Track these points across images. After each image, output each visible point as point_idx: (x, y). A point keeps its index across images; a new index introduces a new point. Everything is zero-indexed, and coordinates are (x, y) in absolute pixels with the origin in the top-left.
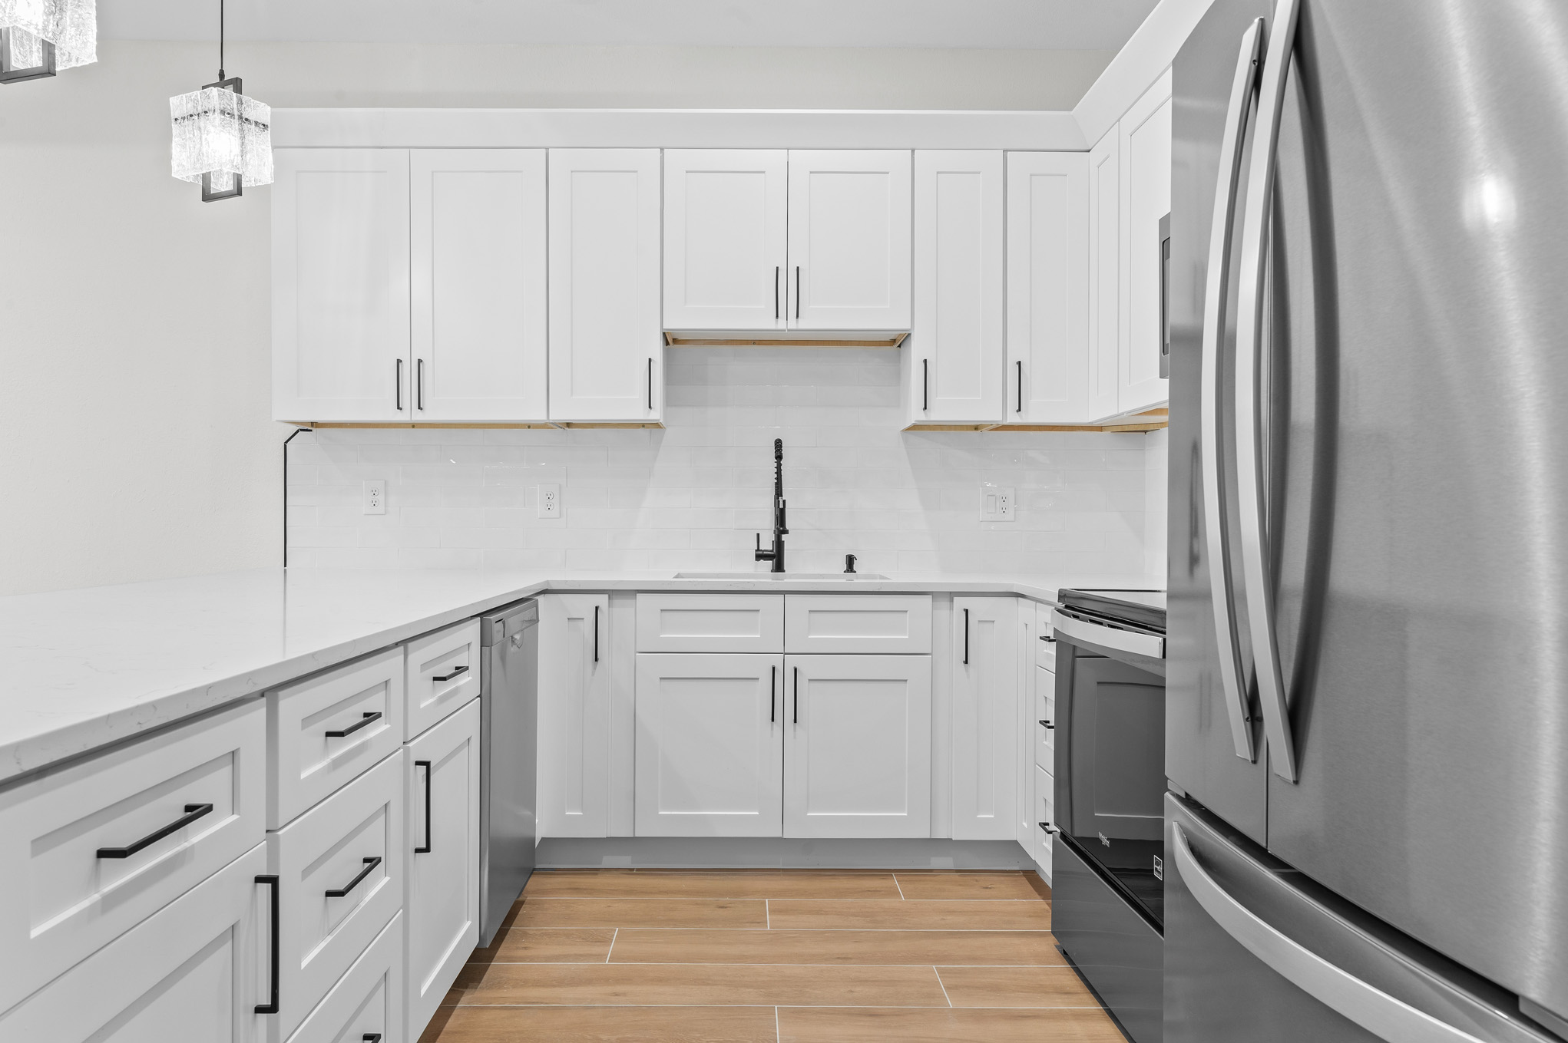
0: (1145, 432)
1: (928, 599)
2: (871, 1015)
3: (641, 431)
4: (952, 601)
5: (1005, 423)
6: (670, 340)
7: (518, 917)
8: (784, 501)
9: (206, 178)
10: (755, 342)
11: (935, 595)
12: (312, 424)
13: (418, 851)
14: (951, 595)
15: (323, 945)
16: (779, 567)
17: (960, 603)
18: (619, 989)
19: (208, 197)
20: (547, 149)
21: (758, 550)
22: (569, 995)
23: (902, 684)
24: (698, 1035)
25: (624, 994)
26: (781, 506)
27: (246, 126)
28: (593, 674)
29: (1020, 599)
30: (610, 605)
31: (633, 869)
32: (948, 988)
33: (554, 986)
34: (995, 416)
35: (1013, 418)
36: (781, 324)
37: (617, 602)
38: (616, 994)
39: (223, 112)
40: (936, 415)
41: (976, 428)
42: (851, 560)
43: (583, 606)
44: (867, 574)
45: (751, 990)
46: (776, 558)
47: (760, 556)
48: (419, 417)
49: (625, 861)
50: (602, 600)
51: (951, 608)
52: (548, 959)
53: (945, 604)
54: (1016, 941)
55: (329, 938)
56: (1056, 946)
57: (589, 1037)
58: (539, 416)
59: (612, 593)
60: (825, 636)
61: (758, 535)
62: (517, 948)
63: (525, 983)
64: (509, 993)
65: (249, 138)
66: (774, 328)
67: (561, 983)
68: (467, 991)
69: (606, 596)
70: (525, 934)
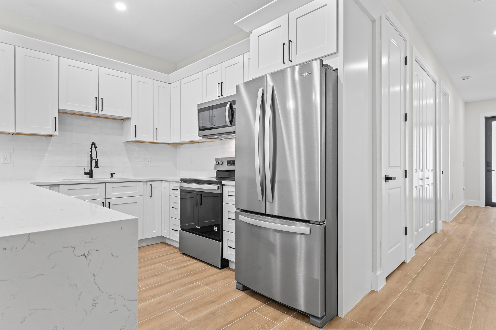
0: (177, 145)
1: (142, 183)
2: (156, 276)
3: (43, 137)
4: (147, 183)
5: (153, 142)
6: (61, 112)
8: (98, 159)
10: (82, 115)
11: (144, 182)
14: (147, 182)
16: (92, 177)
17: (149, 183)
20: (15, 46)
21: (85, 172)
23: (136, 204)
26: (97, 160)
29: (162, 182)
32: (167, 266)
34: (151, 140)
35: (155, 141)
36: (97, 112)
40: (138, 139)
41: (142, 142)
42: (112, 174)
44: (116, 177)
46: (90, 174)
47: (86, 174)
51: (147, 185)
53: (145, 184)
54: (172, 255)
56: (181, 254)
58: (12, 131)
60: (116, 193)
61: (85, 168)
66: (95, 113)
69: (49, 187)
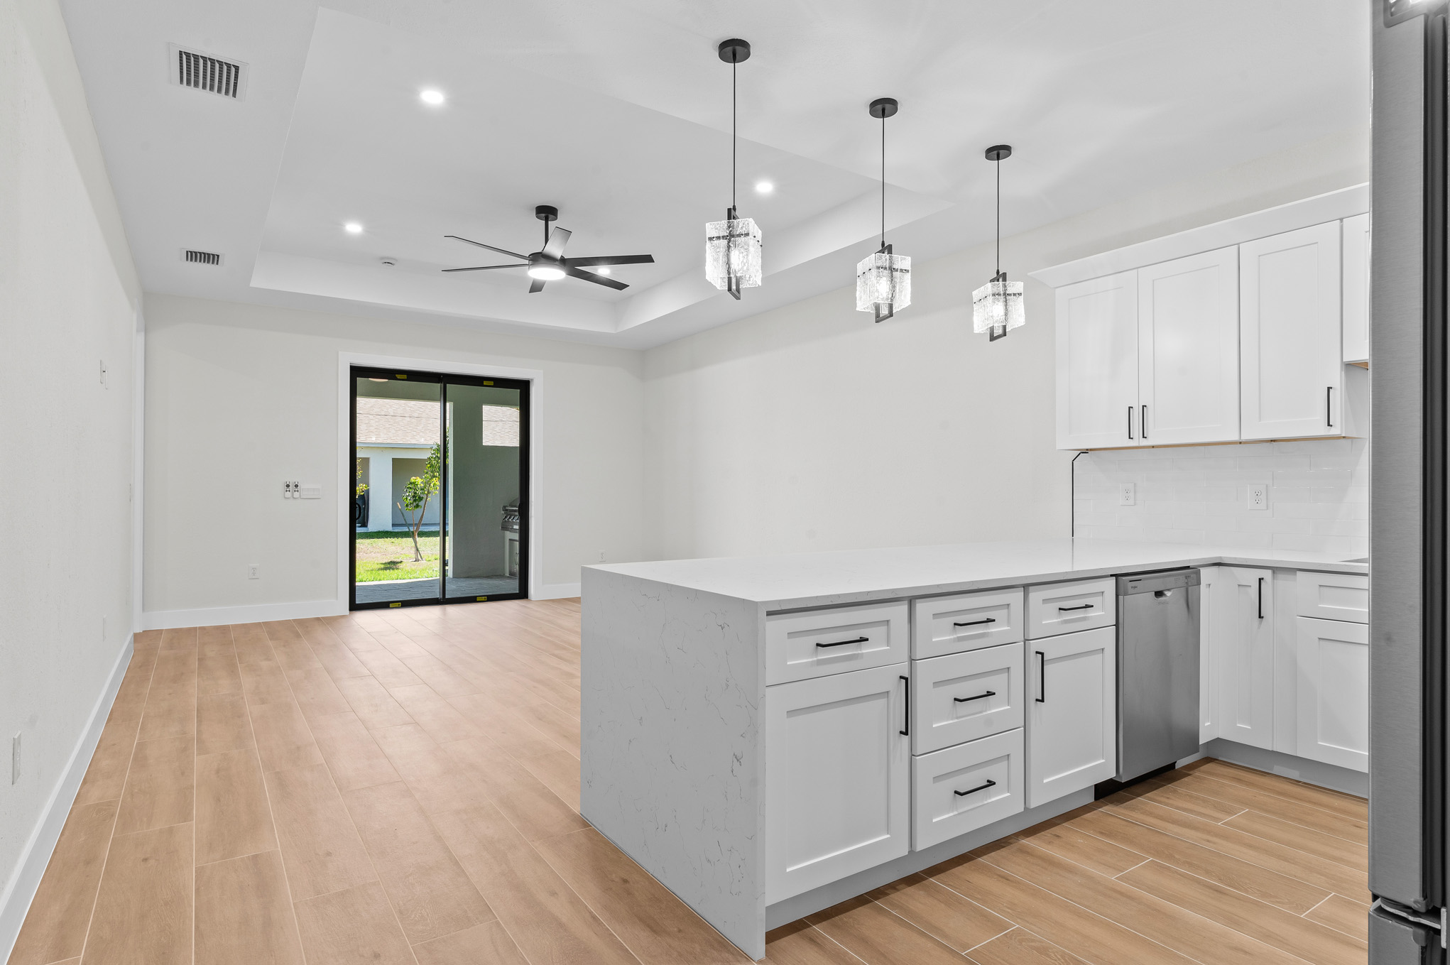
7: (1178, 781)
9: (992, 329)
12: (1087, 450)
13: (1037, 700)
15: (951, 722)
18: (1214, 839)
19: (993, 338)
20: (1238, 244)
22: (1175, 829)
24: (1248, 882)
25: (1214, 843)
27: (1008, 297)
28: (1259, 628)
30: (1274, 578)
31: (1300, 782)
33: (1169, 822)
37: (1280, 576)
38: (1208, 841)
39: (994, 295)
43: (1251, 577)
45: (1323, 878)
48: (1144, 443)
49: (1294, 774)
50: (1267, 574)
52: (1177, 808)
55: (956, 720)
57: (1166, 852)
58: (1235, 438)
59: (1275, 570)
62: (1162, 796)
63: (1151, 814)
64: (1137, 815)
65: (1010, 303)
67: (1174, 822)
68: (1110, 805)
69: (1271, 571)
70: (1175, 791)
